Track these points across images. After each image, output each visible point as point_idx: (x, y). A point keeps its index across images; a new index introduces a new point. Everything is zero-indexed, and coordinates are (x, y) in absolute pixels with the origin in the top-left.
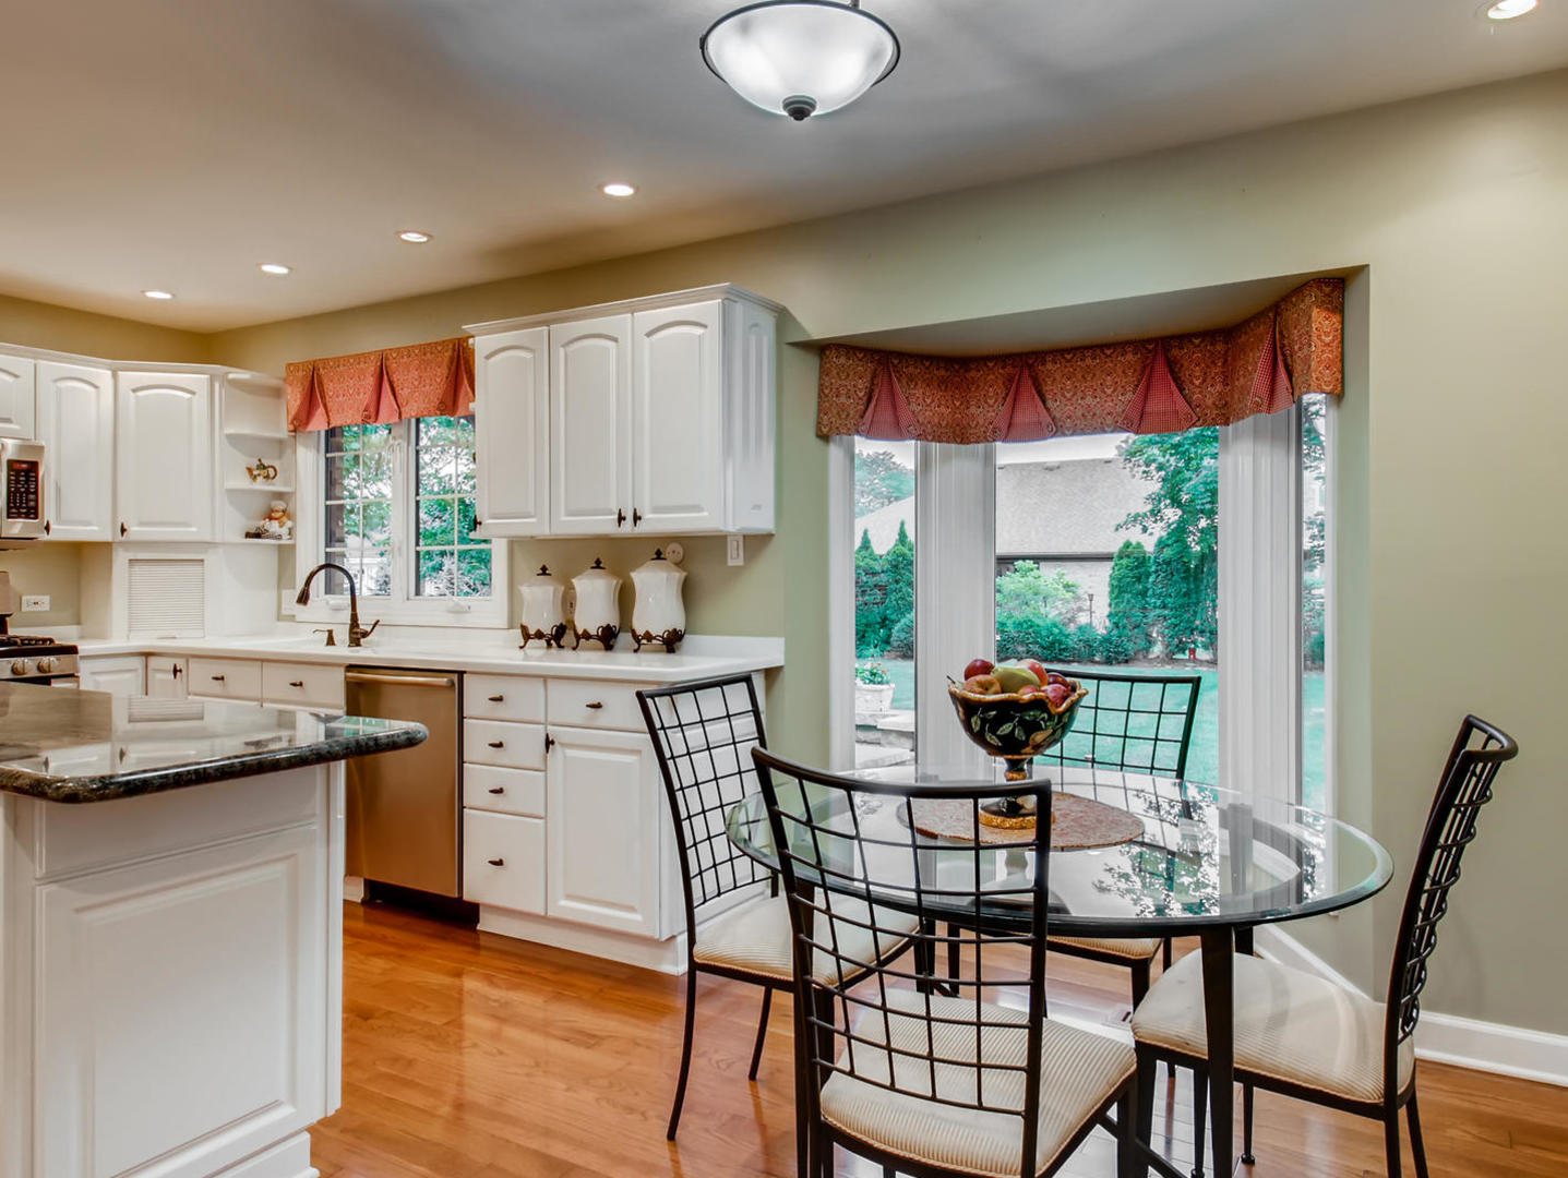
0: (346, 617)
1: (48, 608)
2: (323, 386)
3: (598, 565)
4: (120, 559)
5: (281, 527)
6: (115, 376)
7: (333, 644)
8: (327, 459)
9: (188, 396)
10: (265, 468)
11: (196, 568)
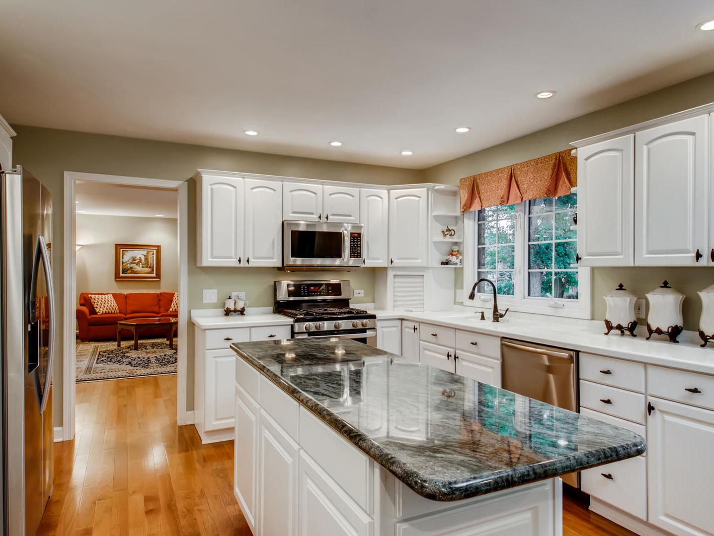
0: (491, 305)
1: (363, 296)
2: (478, 188)
3: (665, 285)
4: (391, 274)
5: (457, 259)
6: (389, 193)
7: (484, 319)
8: (479, 224)
9: (417, 199)
10: (450, 230)
11: (420, 279)
